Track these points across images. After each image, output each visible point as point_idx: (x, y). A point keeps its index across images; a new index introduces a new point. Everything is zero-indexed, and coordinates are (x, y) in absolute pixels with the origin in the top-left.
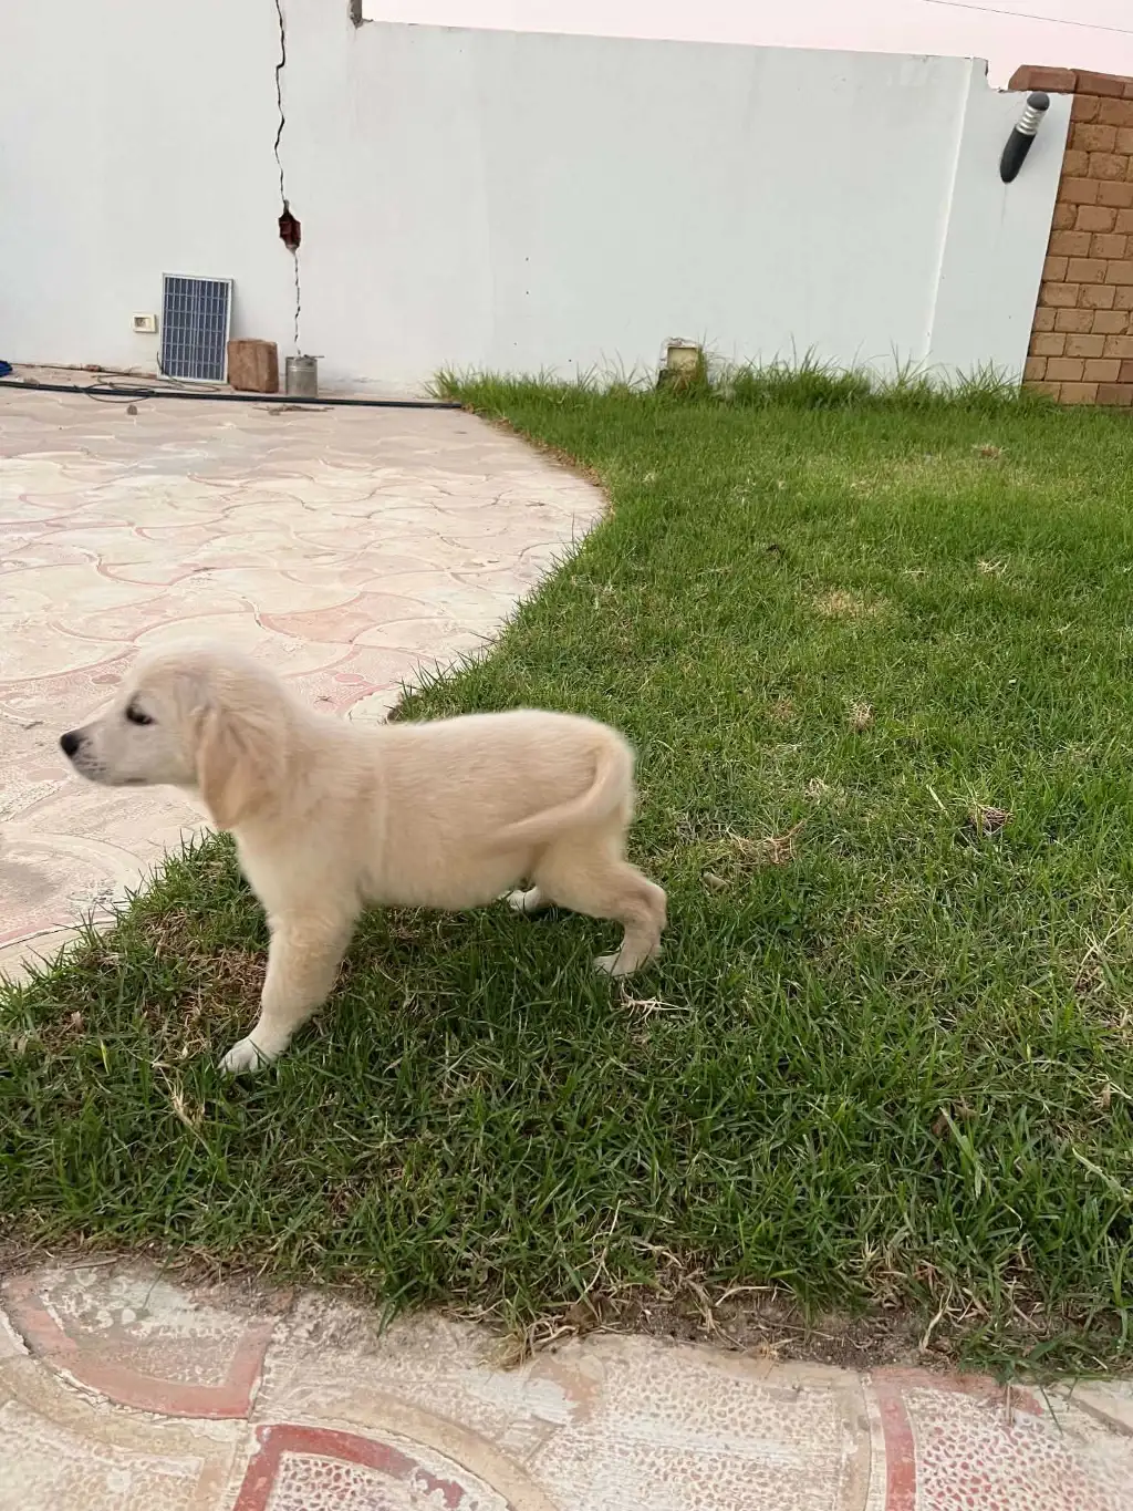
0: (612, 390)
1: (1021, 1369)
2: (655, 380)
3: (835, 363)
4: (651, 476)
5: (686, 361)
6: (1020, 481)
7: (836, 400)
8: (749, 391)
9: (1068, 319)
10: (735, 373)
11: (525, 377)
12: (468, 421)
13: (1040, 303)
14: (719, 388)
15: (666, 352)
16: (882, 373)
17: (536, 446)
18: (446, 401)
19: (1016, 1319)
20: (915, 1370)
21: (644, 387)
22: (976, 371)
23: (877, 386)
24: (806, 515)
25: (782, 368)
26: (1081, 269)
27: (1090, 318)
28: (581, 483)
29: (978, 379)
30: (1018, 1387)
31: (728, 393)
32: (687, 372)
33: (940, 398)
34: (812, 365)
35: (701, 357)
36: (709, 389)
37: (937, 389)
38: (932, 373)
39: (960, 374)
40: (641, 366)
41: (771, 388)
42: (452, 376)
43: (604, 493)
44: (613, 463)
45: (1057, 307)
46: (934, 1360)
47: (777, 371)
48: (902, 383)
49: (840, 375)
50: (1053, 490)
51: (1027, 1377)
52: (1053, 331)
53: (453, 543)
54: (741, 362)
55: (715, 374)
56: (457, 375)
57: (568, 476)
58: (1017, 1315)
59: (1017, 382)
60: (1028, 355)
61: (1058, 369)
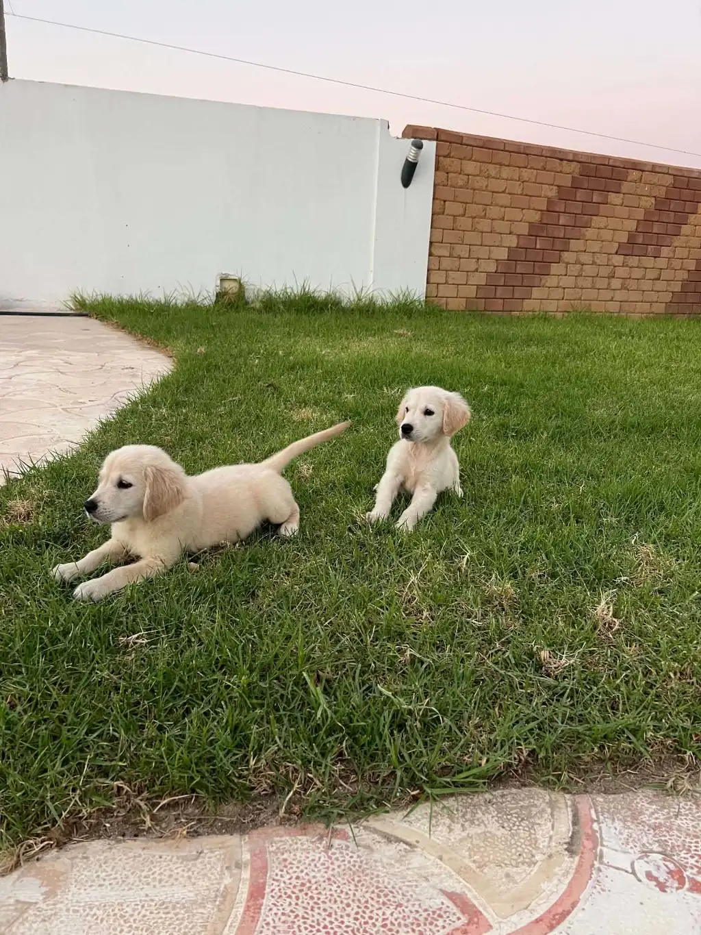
0: (187, 305)
1: (340, 816)
2: (214, 299)
3: (320, 288)
4: (202, 349)
5: (231, 287)
6: (419, 348)
7: (322, 309)
8: (270, 304)
9: (446, 263)
10: (262, 294)
11: (131, 297)
12: (93, 324)
13: (430, 254)
14: (252, 303)
15: (219, 282)
16: (348, 295)
17: (135, 336)
18: (78, 312)
19: (340, 788)
20: (278, 828)
21: (206, 302)
22: (400, 292)
23: (345, 301)
24: (292, 368)
25: (289, 290)
26: (450, 237)
27: (457, 263)
28: (160, 355)
29: (401, 296)
30: (338, 827)
31: (258, 305)
32: (233, 294)
33: (381, 308)
34: (307, 290)
35: (241, 285)
36: (247, 303)
37: (379, 302)
38: (375, 293)
39: (391, 294)
40: (204, 290)
41: (284, 303)
42: (82, 297)
43: (174, 361)
44: (180, 343)
45: (440, 257)
46: (289, 820)
47: (287, 293)
48: (359, 299)
49: (323, 295)
50: (435, 353)
51: (343, 820)
52: (439, 269)
53: (67, 391)
54: (264, 288)
55: (250, 295)
56: (85, 296)
57: (153, 352)
58: (341, 785)
59: (423, 298)
60: (428, 283)
61: (443, 290)
